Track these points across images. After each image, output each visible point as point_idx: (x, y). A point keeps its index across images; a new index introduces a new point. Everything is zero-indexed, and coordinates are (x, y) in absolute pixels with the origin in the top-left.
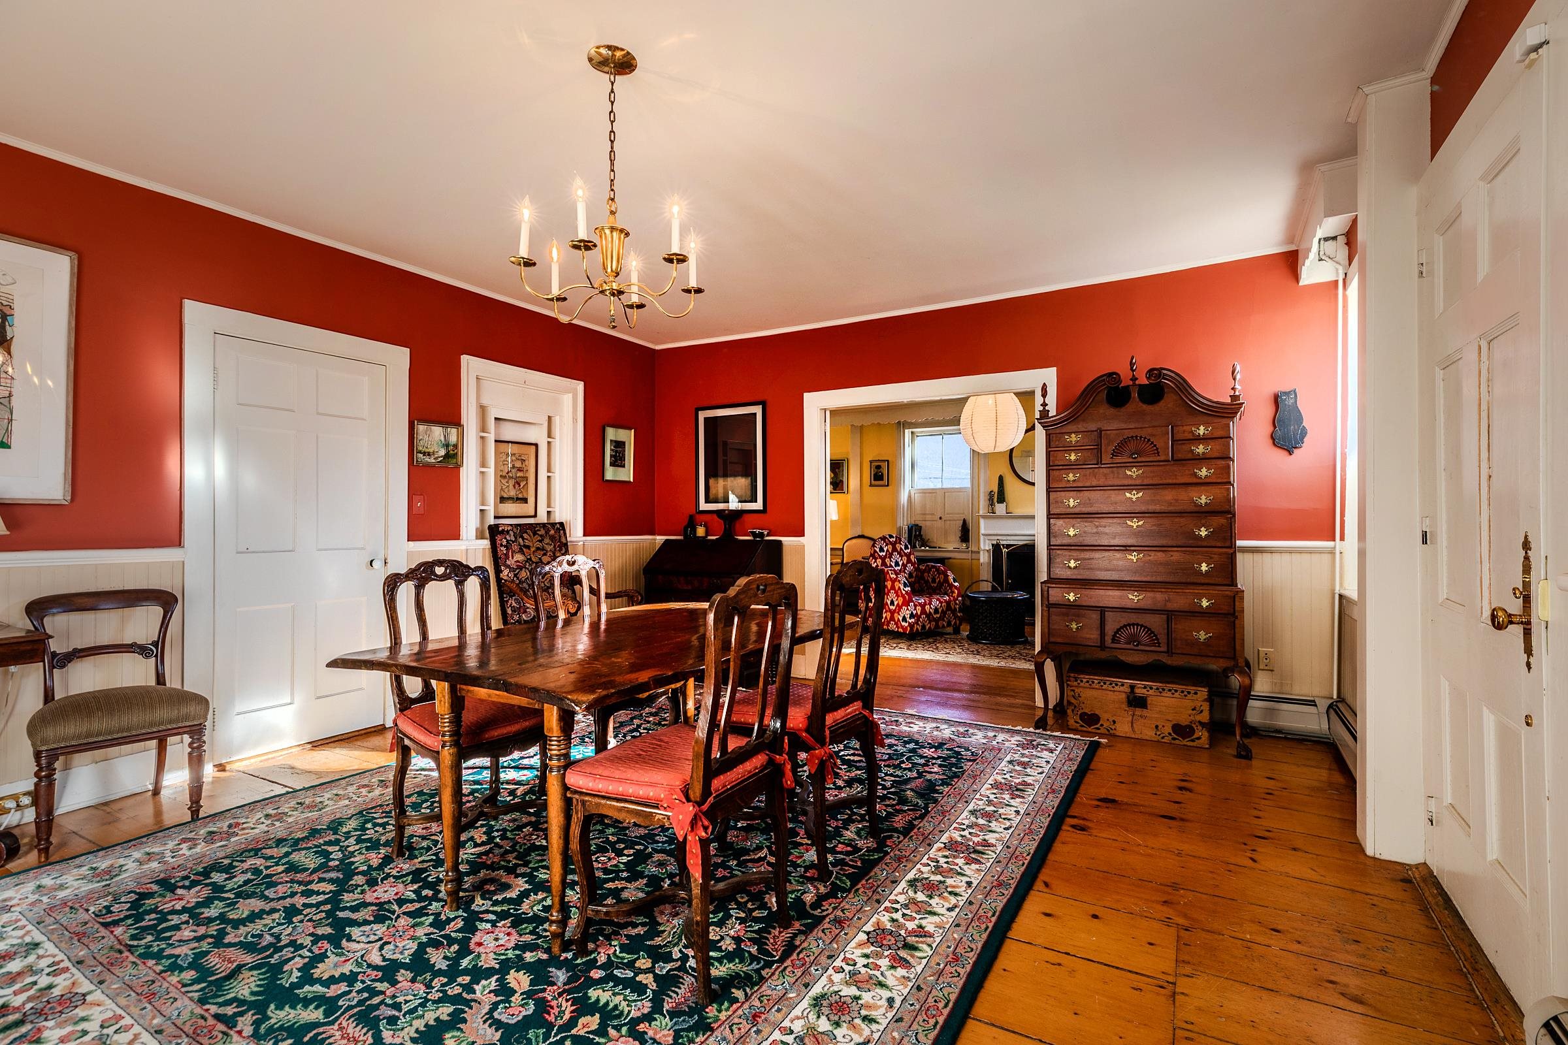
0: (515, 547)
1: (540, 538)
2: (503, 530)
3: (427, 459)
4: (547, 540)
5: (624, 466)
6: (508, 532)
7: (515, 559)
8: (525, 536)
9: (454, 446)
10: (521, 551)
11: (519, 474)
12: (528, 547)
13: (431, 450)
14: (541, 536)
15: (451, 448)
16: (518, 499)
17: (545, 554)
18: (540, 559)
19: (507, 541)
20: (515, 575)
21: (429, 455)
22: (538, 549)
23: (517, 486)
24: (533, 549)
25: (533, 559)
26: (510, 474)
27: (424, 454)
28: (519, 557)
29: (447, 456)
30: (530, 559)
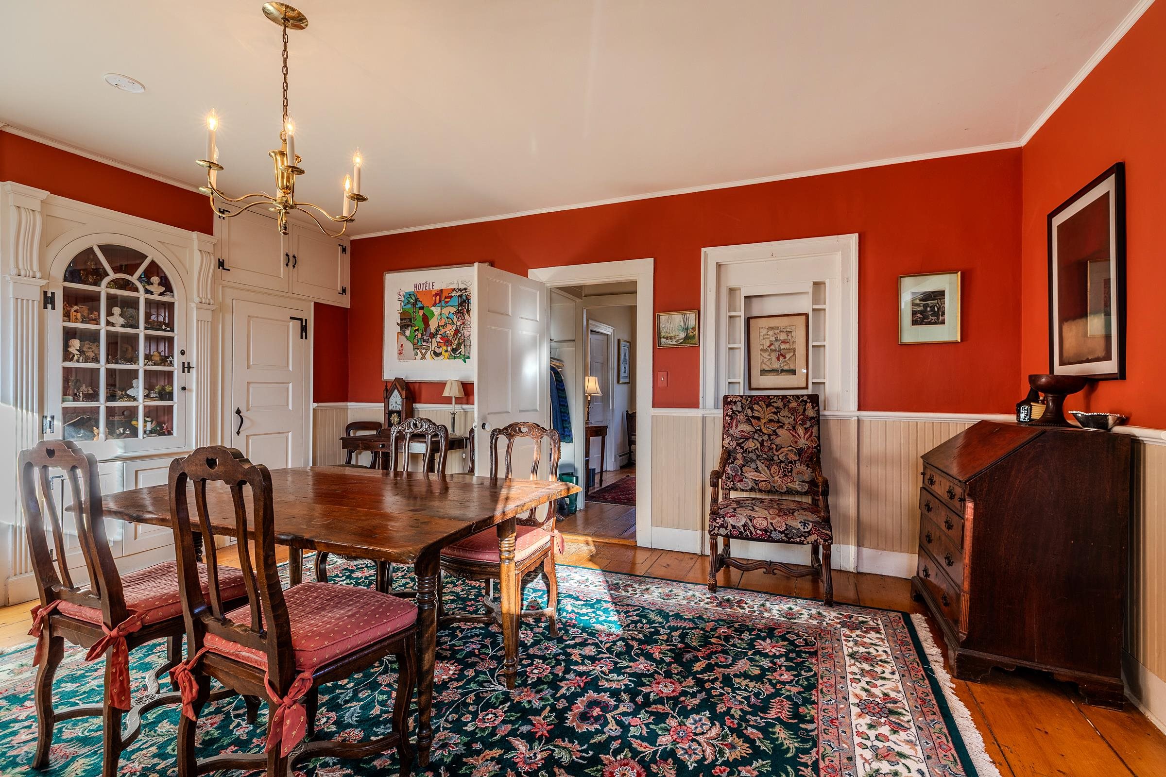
0: (741, 417)
1: (774, 410)
2: (731, 401)
3: (670, 342)
4: (785, 412)
5: (943, 323)
6: (735, 403)
7: (739, 428)
8: (756, 407)
9: (693, 328)
10: (748, 421)
11: (784, 346)
12: (758, 419)
13: (672, 335)
14: (777, 408)
15: (690, 331)
16: (783, 371)
17: (782, 427)
18: (774, 431)
19: (733, 411)
20: (738, 444)
21: (671, 338)
22: (771, 421)
23: (781, 358)
24: (763, 421)
25: (764, 431)
26: (772, 347)
27: (667, 338)
28: (746, 428)
29: (687, 338)
30: (760, 430)
